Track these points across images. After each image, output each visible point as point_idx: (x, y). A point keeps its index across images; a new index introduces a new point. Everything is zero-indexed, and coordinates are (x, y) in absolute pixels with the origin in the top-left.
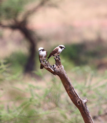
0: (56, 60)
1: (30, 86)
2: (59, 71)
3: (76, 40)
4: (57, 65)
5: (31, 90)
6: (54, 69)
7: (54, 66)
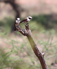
0: (26, 26)
1: (12, 41)
2: (28, 33)
3: (47, 12)
4: (26, 29)
5: (13, 43)
6: (24, 32)
7: (24, 30)
